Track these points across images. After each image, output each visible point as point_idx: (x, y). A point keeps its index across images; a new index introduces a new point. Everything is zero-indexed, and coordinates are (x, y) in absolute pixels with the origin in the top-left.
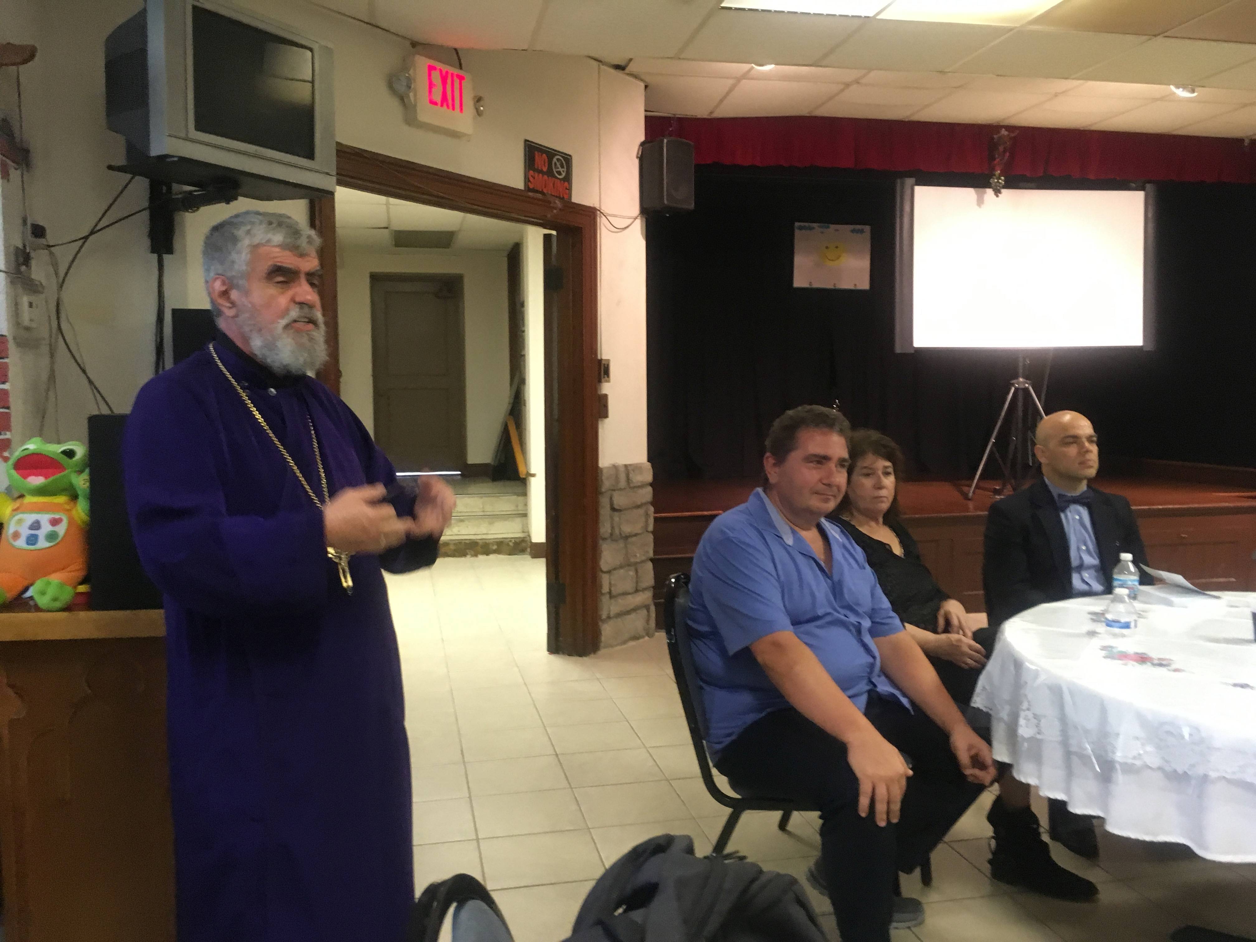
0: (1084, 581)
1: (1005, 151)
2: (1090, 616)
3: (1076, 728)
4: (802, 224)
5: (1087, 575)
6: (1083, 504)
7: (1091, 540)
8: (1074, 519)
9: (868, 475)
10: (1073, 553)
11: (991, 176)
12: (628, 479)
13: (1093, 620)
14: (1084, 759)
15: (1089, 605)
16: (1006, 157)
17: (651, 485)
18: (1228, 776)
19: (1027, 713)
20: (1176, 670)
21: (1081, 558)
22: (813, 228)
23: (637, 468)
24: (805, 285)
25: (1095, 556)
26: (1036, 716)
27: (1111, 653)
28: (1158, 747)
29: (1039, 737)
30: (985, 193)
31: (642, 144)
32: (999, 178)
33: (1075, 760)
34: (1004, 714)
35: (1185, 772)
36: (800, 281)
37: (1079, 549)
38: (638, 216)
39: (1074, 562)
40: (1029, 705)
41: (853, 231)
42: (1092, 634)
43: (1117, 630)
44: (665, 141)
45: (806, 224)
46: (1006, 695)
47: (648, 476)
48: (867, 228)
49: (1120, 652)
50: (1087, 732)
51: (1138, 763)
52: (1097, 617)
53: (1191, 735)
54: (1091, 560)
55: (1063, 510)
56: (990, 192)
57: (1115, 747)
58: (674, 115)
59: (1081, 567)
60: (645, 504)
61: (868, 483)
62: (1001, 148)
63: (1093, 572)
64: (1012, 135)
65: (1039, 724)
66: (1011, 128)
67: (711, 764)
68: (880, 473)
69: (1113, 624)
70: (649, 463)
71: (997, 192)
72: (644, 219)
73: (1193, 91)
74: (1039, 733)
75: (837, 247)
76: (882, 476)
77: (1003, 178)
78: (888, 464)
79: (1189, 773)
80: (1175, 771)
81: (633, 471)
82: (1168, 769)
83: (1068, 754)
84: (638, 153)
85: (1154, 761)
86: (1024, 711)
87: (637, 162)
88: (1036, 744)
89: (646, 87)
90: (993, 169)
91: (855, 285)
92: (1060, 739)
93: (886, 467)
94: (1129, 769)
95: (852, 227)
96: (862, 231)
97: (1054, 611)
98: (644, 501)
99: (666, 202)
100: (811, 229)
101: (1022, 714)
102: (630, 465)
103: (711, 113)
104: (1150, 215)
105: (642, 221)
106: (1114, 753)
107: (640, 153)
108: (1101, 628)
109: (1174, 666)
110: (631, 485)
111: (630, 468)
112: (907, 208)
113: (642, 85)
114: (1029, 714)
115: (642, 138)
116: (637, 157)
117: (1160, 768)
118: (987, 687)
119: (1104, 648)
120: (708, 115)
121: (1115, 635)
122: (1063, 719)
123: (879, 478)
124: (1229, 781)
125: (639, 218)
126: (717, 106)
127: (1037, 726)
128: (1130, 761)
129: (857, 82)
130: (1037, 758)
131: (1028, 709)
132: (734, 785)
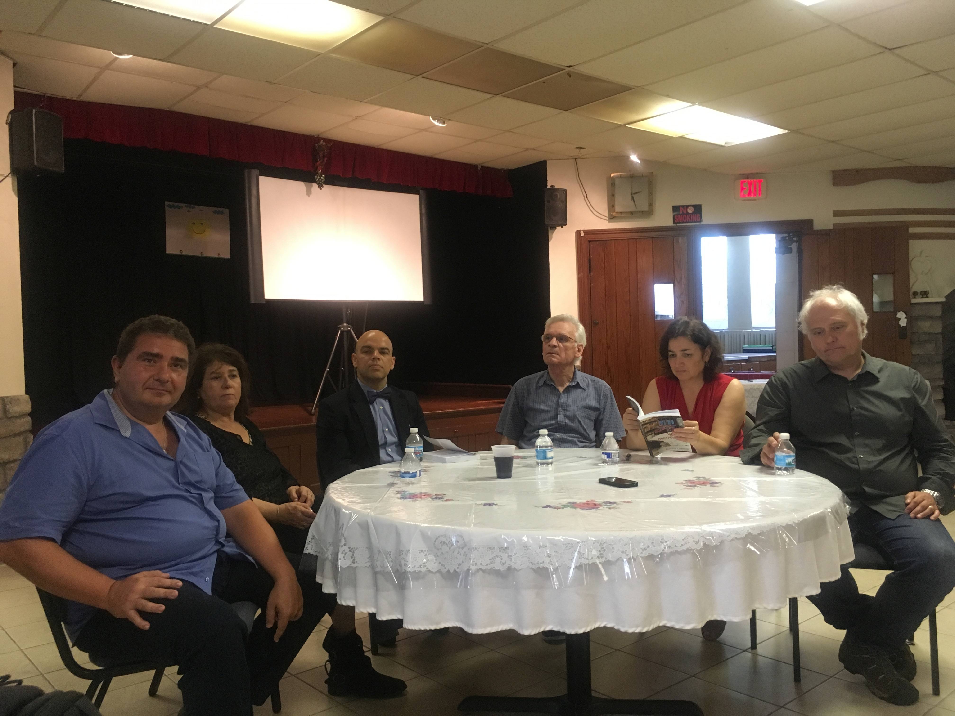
0: (388, 455)
1: (324, 157)
2: (391, 474)
3: (379, 552)
4: (170, 203)
5: (390, 450)
6: (385, 398)
7: (392, 424)
8: (379, 409)
9: (216, 378)
10: (380, 435)
11: (316, 173)
12: (5, 411)
13: (392, 476)
14: (386, 575)
15: (390, 467)
16: (325, 161)
17: (30, 415)
18: (483, 568)
19: (344, 548)
20: (447, 500)
21: (385, 437)
22: (182, 207)
23: (14, 400)
24: (176, 252)
25: (394, 434)
26: (351, 550)
27: (404, 496)
28: (436, 556)
29: (354, 565)
30: (312, 186)
31: (11, 112)
32: (321, 176)
33: (380, 578)
34: (329, 555)
35: (455, 571)
36: (171, 249)
37: (383, 431)
38: (9, 175)
39: (381, 441)
40: (345, 541)
41: (215, 212)
42: (392, 485)
43: (408, 480)
44: (34, 111)
45: (176, 204)
46: (330, 539)
47: (27, 407)
48: (226, 211)
49: (410, 494)
50: (387, 554)
51: (423, 570)
52: (396, 474)
53: (457, 542)
54: (392, 438)
55: (372, 403)
56: (315, 186)
57: (407, 562)
58: (45, 94)
59: (385, 444)
60: (25, 432)
61: (216, 385)
62: (321, 154)
63: (393, 447)
64: (329, 145)
65: (353, 555)
66: (327, 140)
67: (70, 644)
68: (226, 375)
69: (404, 475)
70: (27, 396)
71: (320, 187)
72: (16, 178)
73: (444, 123)
74: (354, 563)
75: (202, 224)
76: (228, 379)
77: (324, 176)
78: (232, 368)
79: (457, 570)
80: (449, 571)
81: (10, 402)
82: (444, 571)
83: (375, 574)
84: (7, 120)
85: (433, 566)
86: (342, 546)
87: (7, 127)
88: (352, 570)
89: (14, 65)
90: (316, 169)
91: (219, 254)
92: (368, 564)
93: (231, 371)
94: (418, 576)
95: (214, 209)
96: (222, 213)
97: (365, 474)
98: (22, 429)
99: (36, 163)
100: (179, 208)
101: (341, 550)
102: (7, 397)
103: (80, 96)
104: (423, 211)
105: (13, 180)
106: (406, 565)
107: (10, 120)
108: (397, 480)
109: (445, 498)
110: (10, 416)
111: (6, 400)
112: (254, 192)
113: (11, 63)
114: (346, 549)
115: (12, 108)
116: (7, 123)
117: (439, 571)
118: (316, 536)
119: (399, 492)
120: (76, 98)
121: (408, 484)
122: (370, 548)
123: (226, 380)
124: (484, 571)
125: (10, 176)
126: (85, 91)
127: (352, 557)
128: (417, 569)
129: (206, 86)
130: (354, 584)
131: (345, 545)
132: (93, 659)
